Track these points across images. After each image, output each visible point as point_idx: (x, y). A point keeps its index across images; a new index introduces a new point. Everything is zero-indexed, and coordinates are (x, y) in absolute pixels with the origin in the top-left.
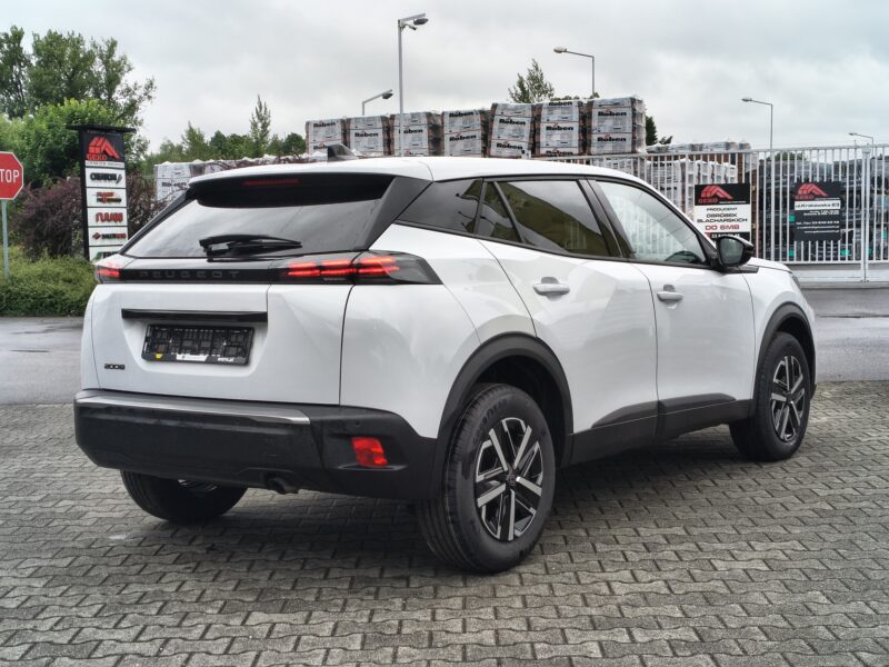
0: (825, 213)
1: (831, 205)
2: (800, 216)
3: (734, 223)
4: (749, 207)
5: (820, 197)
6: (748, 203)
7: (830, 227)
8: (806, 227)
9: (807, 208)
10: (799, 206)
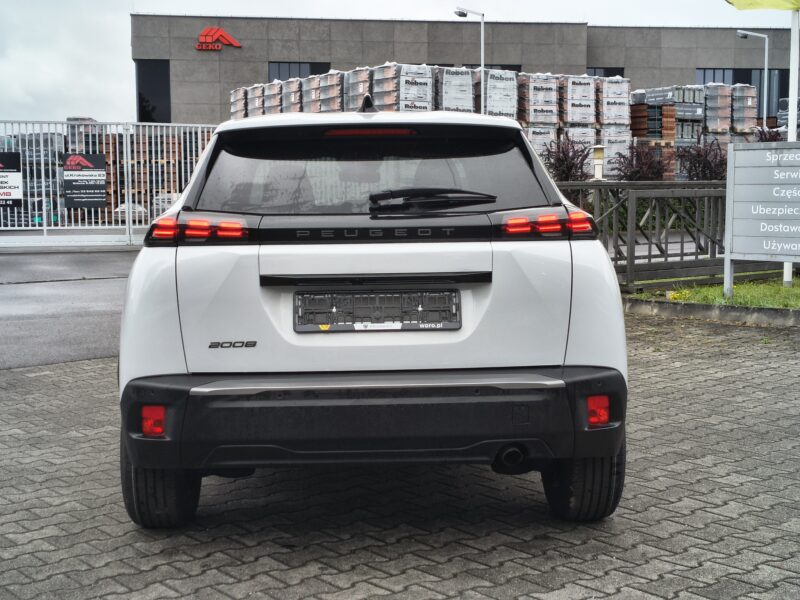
0: (92, 183)
1: (97, 176)
2: (68, 185)
3: (5, 190)
4: (20, 174)
5: (87, 167)
6: (19, 171)
7: (97, 196)
8: (76, 195)
9: (77, 178)
10: (69, 175)
